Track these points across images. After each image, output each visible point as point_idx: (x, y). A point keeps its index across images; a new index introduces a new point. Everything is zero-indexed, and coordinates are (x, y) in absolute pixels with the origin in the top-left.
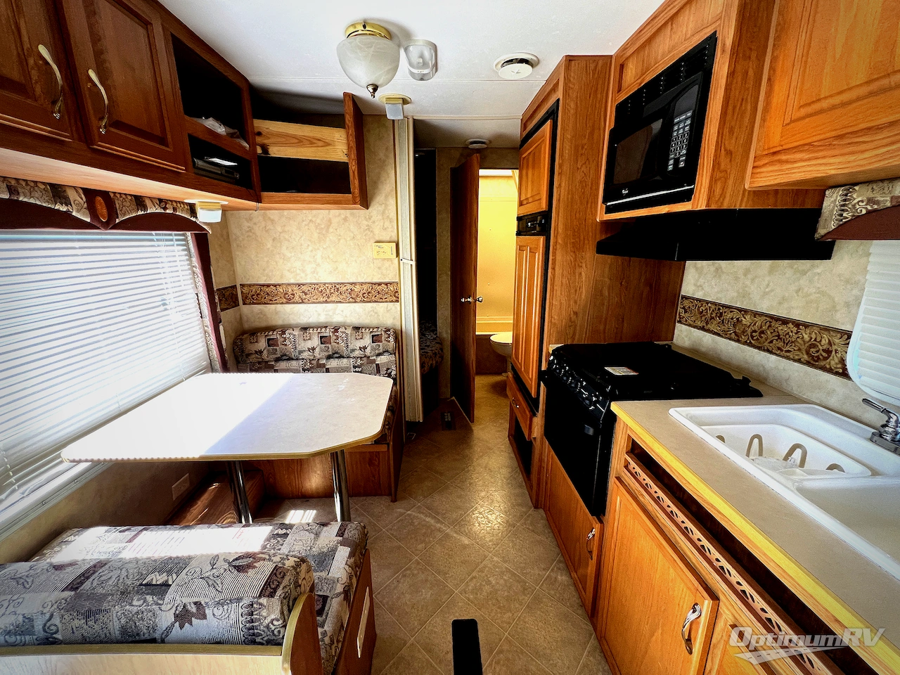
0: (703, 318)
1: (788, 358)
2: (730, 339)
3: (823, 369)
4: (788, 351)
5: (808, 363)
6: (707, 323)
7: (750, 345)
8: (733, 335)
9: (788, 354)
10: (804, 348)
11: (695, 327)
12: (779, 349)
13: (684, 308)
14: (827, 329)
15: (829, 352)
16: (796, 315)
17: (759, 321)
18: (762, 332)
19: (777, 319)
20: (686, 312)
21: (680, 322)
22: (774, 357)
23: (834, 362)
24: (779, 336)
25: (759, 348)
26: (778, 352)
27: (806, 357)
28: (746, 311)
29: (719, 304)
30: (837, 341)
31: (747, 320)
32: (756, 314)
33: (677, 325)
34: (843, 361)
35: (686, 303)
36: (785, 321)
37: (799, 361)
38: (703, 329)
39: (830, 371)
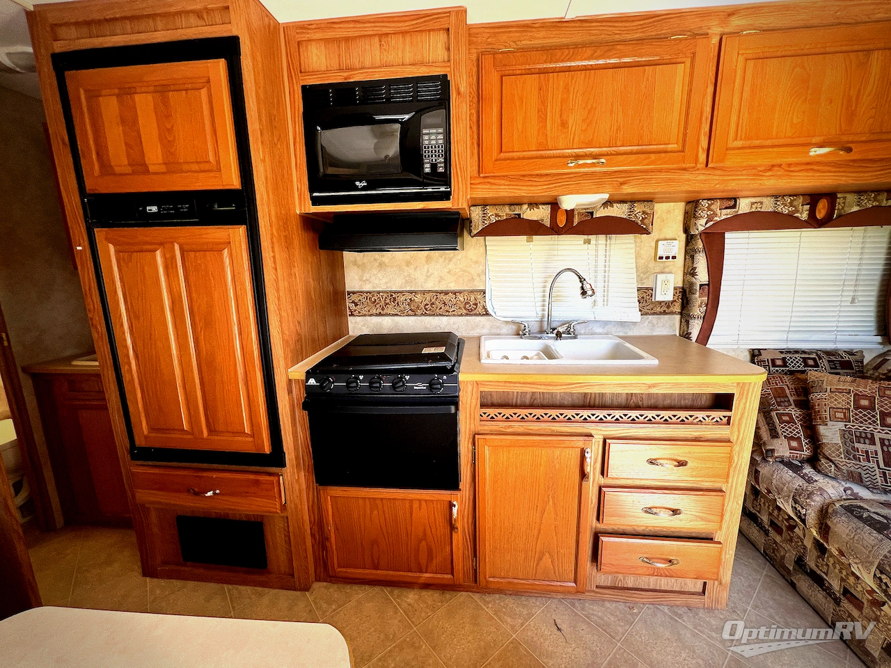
0: (378, 306)
1: (454, 315)
2: (408, 315)
3: (476, 315)
4: (454, 311)
5: (467, 315)
6: (383, 309)
7: (425, 315)
8: (410, 312)
9: (453, 313)
10: (462, 306)
11: (371, 315)
12: (447, 311)
13: (353, 302)
14: (472, 291)
15: (476, 304)
16: (453, 287)
17: (428, 296)
18: (433, 304)
19: (441, 292)
20: (356, 305)
21: (352, 315)
22: (445, 318)
23: (480, 309)
24: (444, 303)
25: (434, 315)
26: (447, 314)
27: (465, 311)
28: (416, 292)
29: (391, 292)
30: (479, 297)
31: (418, 298)
32: (424, 292)
33: (350, 319)
34: (484, 307)
35: (355, 298)
36: (446, 293)
37: (461, 315)
38: (380, 315)
39: (480, 315)
